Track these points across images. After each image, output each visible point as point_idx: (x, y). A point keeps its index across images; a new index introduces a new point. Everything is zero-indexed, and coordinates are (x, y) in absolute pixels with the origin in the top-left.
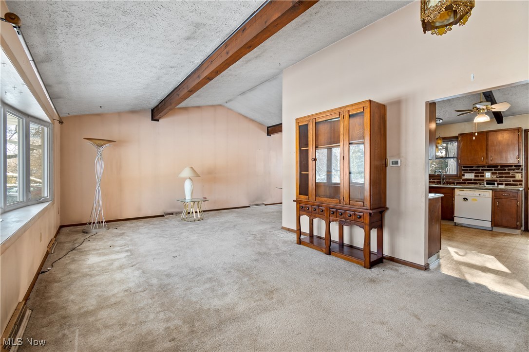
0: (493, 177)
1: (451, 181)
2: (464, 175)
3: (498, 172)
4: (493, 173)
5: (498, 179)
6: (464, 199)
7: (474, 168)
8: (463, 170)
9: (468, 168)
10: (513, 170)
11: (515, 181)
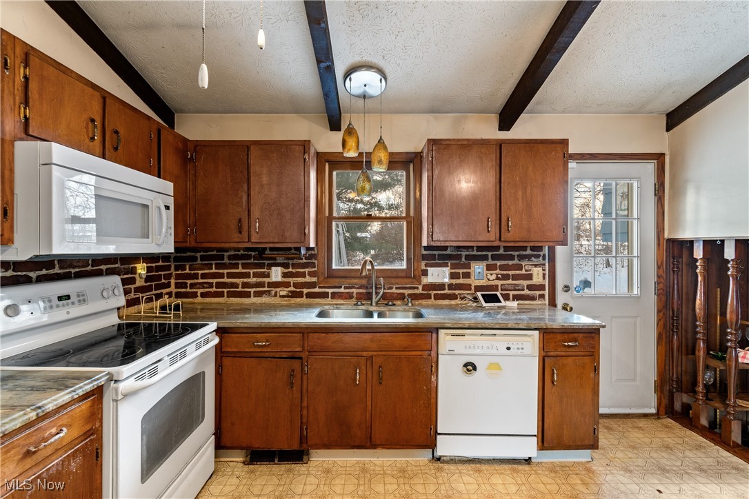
0: (489, 277)
1: (394, 290)
2: (425, 273)
3: (499, 263)
4: (489, 268)
5: (499, 283)
6: (466, 365)
7: (448, 252)
8: (424, 257)
9: (436, 253)
10: (528, 257)
11: (530, 287)
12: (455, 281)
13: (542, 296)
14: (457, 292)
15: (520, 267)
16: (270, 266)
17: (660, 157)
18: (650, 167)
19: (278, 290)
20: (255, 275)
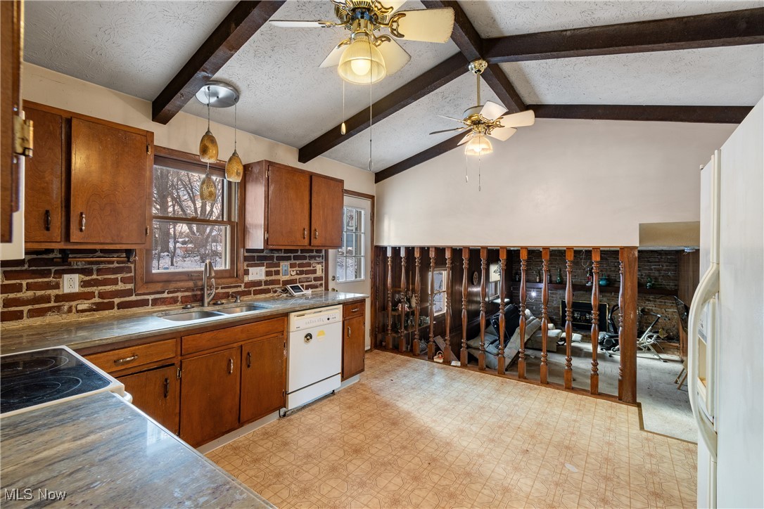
0: (292, 273)
1: (219, 290)
2: (246, 272)
4: (292, 266)
6: (306, 337)
7: (264, 254)
8: (246, 259)
9: (255, 254)
10: (314, 257)
11: (316, 279)
12: (269, 278)
13: (321, 285)
14: (270, 287)
15: (309, 265)
16: (60, 274)
17: (372, 197)
18: (368, 203)
19: (74, 303)
20: (29, 287)
